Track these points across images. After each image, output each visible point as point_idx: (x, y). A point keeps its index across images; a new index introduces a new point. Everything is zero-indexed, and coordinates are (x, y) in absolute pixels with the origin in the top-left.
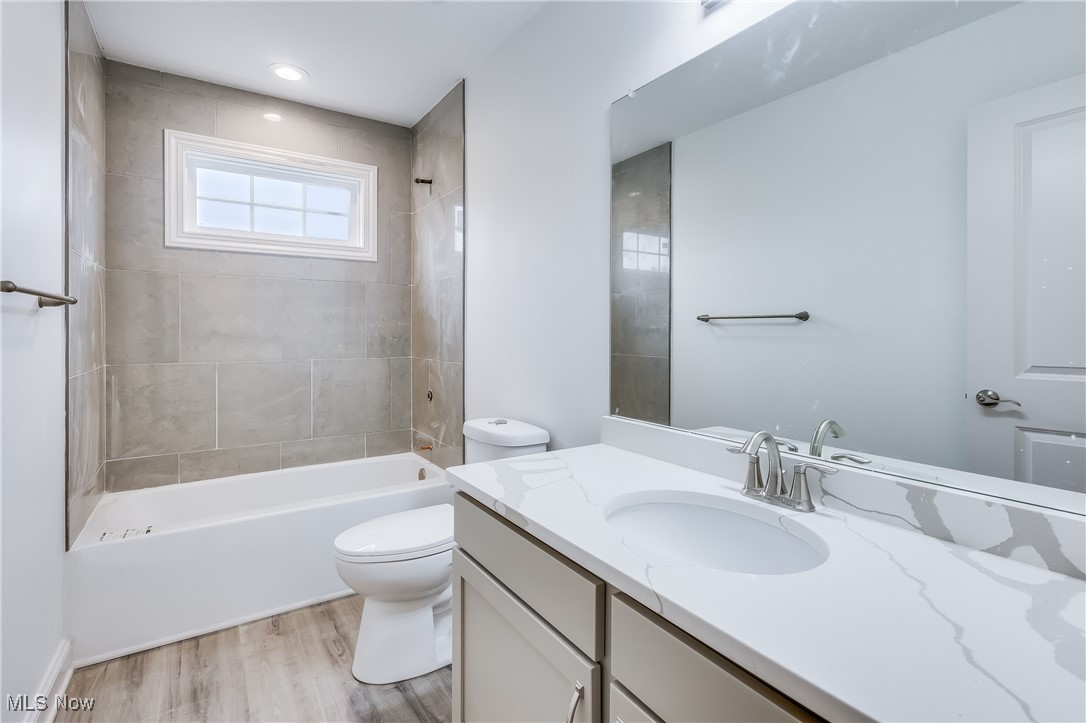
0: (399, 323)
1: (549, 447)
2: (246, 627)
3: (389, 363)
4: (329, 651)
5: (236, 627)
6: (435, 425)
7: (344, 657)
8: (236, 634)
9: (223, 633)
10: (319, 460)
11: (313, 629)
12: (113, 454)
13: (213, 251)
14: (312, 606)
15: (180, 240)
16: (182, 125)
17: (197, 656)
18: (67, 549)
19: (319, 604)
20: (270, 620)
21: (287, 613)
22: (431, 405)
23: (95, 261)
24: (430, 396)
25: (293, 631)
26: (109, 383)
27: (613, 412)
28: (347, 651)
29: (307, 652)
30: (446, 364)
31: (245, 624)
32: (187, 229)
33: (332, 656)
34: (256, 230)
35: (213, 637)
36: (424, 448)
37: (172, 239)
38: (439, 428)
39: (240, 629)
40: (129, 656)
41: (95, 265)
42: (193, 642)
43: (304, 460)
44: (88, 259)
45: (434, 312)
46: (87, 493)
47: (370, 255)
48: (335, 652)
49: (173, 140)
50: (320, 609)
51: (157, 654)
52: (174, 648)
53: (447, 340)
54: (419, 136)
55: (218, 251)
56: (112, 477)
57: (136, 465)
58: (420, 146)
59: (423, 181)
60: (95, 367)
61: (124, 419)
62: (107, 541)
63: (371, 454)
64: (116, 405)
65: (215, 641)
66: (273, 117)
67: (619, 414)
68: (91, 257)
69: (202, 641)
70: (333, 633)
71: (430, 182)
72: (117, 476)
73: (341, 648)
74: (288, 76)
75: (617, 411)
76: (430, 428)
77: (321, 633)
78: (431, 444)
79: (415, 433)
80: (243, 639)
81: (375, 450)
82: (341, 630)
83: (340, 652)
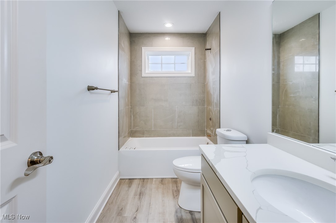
0: (202, 96)
1: (247, 142)
2: (155, 179)
3: (199, 108)
4: (173, 194)
5: (153, 179)
6: (212, 129)
7: (177, 197)
8: (153, 180)
9: (150, 180)
10: (178, 136)
11: (171, 185)
12: (132, 128)
13: (152, 77)
14: (172, 178)
15: (145, 75)
16: (146, 46)
17: (143, 184)
18: (119, 150)
19: (174, 178)
20: (161, 179)
21: (165, 178)
22: (211, 122)
23: (127, 82)
24: (210, 119)
25: (166, 184)
26: (131, 111)
27: (273, 131)
28: (178, 195)
29: (168, 192)
30: (215, 109)
31: (155, 178)
32: (146, 72)
33: (174, 195)
34: (163, 70)
35: (147, 180)
36: (209, 136)
37: (144, 75)
38: (213, 130)
39: (154, 180)
40: (130, 179)
41: (127, 83)
42: (143, 180)
43: (174, 135)
44: (125, 81)
45: (212, 92)
46: (125, 137)
47: (193, 75)
48: (175, 195)
49: (144, 50)
50: (174, 180)
51: (135, 180)
52: (139, 180)
53: (215, 101)
54: (207, 35)
55: (153, 77)
56: (132, 134)
57: (136, 132)
58: (208, 39)
59: (208, 49)
60: (127, 107)
61: (134, 120)
62: (127, 150)
63: (193, 136)
64: (132, 116)
65: (148, 181)
66: (167, 39)
67: (276, 132)
68: (126, 81)
69: (145, 180)
70: (176, 188)
71: (210, 49)
72: (133, 134)
73: (176, 193)
74: (169, 26)
75: (275, 131)
76: (211, 129)
77: (173, 187)
78: (211, 135)
79: (207, 131)
80: (154, 183)
81: (194, 135)
82: (178, 188)
83: (176, 195)
